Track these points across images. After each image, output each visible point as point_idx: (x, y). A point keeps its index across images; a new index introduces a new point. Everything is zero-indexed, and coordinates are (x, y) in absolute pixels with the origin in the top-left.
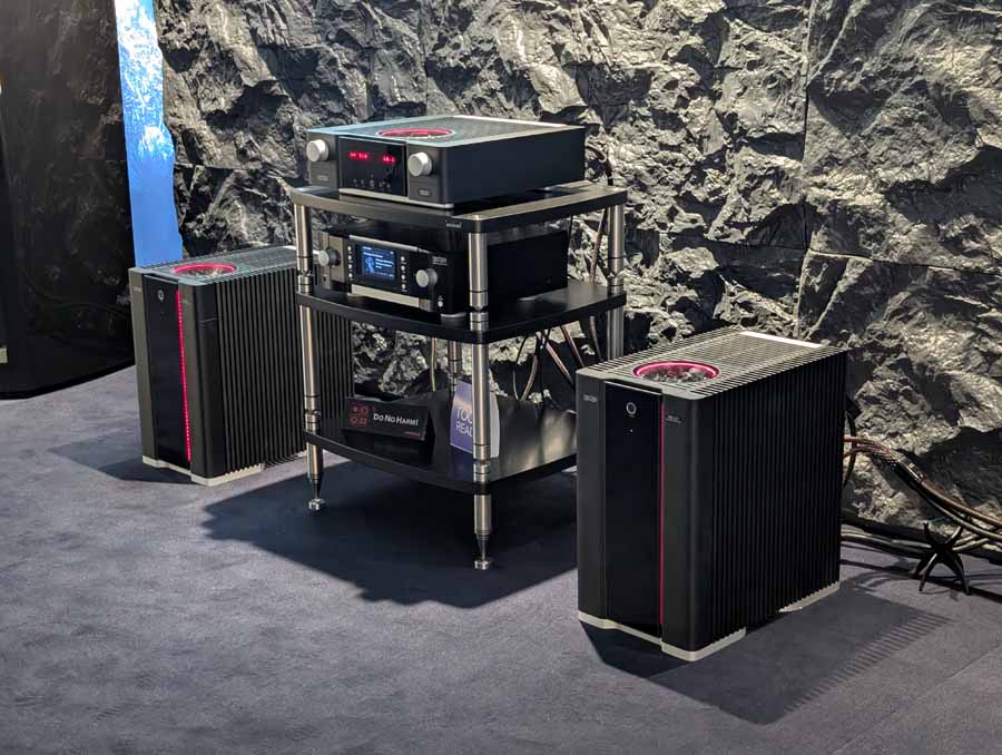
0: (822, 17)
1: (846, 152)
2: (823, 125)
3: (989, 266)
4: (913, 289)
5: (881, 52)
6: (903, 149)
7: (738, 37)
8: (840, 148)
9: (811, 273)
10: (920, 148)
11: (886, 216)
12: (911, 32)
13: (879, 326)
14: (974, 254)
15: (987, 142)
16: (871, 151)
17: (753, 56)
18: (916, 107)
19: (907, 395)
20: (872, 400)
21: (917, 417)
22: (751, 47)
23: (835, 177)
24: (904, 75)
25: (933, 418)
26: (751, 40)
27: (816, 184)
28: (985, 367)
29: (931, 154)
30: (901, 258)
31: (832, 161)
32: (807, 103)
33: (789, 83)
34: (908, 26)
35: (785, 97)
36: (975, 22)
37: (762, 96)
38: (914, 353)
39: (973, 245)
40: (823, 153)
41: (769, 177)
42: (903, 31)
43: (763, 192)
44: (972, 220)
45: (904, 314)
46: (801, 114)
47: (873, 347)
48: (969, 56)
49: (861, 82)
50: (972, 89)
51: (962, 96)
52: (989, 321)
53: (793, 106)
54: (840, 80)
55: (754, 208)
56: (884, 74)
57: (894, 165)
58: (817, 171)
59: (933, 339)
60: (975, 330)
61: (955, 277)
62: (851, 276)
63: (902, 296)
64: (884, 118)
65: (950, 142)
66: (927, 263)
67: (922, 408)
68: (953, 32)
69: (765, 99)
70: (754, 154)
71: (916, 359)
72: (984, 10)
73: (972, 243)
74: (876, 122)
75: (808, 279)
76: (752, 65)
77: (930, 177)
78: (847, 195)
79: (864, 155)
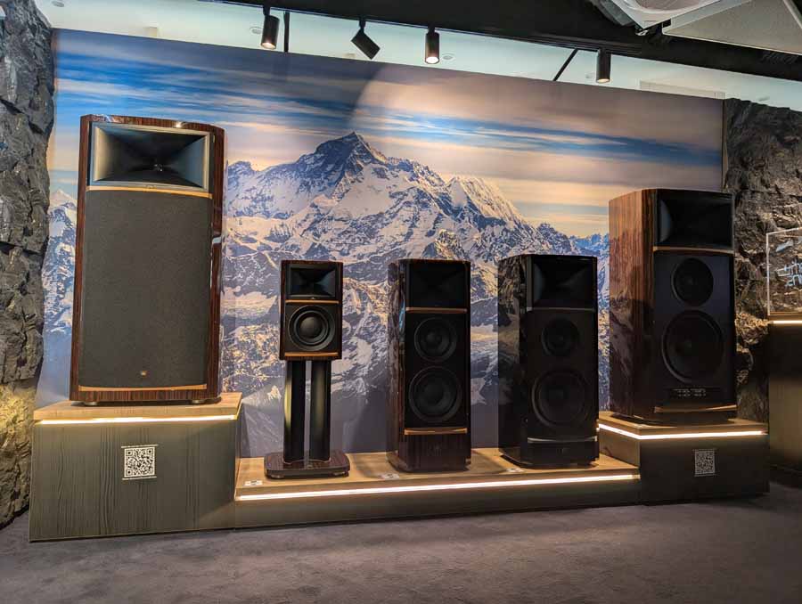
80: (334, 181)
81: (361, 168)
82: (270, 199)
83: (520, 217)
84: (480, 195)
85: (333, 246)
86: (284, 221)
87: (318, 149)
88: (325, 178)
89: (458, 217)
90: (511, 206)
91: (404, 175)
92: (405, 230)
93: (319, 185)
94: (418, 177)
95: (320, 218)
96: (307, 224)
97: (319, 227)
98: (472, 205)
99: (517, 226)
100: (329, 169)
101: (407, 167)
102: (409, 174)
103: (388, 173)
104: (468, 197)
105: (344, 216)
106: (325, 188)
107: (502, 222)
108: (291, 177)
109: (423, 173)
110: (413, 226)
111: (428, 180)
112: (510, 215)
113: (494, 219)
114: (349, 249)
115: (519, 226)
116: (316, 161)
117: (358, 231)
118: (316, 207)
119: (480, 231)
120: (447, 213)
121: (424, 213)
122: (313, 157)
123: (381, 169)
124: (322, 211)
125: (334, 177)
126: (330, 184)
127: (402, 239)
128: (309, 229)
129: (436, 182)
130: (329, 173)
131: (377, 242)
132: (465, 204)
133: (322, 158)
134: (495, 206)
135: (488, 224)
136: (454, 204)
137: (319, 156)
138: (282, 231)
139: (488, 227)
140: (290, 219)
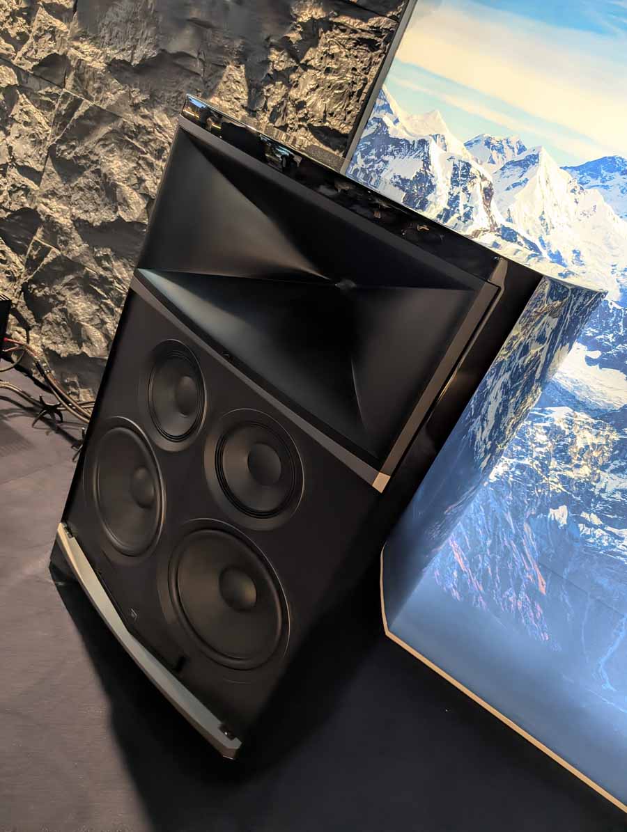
0: (61, 112)
1: (61, 192)
2: (53, 172)
3: (111, 278)
4: (76, 275)
5: (85, 145)
6: (86, 201)
7: (21, 104)
8: (59, 188)
9: (33, 248)
10: (94, 205)
11: (71, 233)
12: (100, 140)
13: (58, 287)
14: (106, 269)
15: (121, 215)
16: (73, 196)
17: (26, 118)
18: (96, 182)
19: (64, 325)
20: (49, 323)
21: (66, 338)
22: (27, 113)
23: (54, 203)
24: (93, 162)
25: (73, 341)
26: (28, 109)
27: (43, 203)
28: (99, 326)
29: (97, 210)
30: (73, 258)
31: (53, 193)
32: (47, 157)
33: (40, 142)
34: (100, 136)
35: (38, 149)
36: (131, 148)
37: (27, 143)
38: (70, 307)
39: (106, 264)
40: (50, 187)
41: (23, 189)
42: (97, 138)
43: (18, 197)
44: (108, 251)
45: (70, 285)
46: (43, 162)
47: (54, 297)
48: (124, 165)
49: (74, 157)
50: (121, 184)
51: (116, 186)
52: (106, 305)
53: (41, 155)
54: (63, 151)
55: (13, 203)
56: (85, 157)
57: (80, 208)
58: (45, 196)
59: (80, 303)
60: (100, 306)
61: (96, 277)
62: (50, 258)
63: (71, 277)
64: (81, 181)
65: (106, 208)
66: (85, 265)
67: (69, 335)
68: (121, 150)
69: (28, 146)
70: (18, 173)
71: (70, 311)
72: (137, 144)
73: (106, 263)
74: (77, 182)
75: (31, 251)
76: (26, 124)
77: (93, 222)
78: (56, 215)
79: (70, 197)
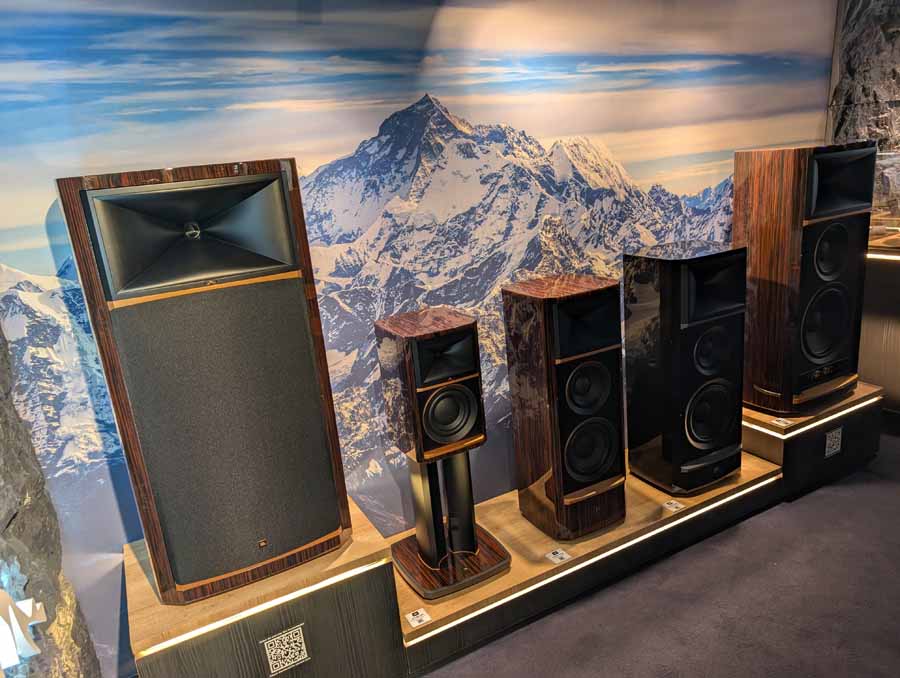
80: (409, 173)
81: (441, 148)
82: (328, 216)
83: (630, 182)
84: (586, 161)
85: (419, 267)
86: (352, 245)
87: (381, 128)
88: (397, 171)
89: (564, 195)
90: (621, 168)
91: (496, 148)
92: (502, 225)
93: (390, 183)
94: (513, 148)
95: (398, 231)
96: (382, 244)
97: (398, 243)
98: (577, 176)
99: (627, 195)
100: (400, 156)
101: (498, 135)
102: (502, 146)
103: (476, 150)
104: (573, 166)
105: (427, 222)
106: (399, 186)
107: (611, 193)
108: (351, 178)
109: (519, 142)
110: (512, 218)
111: (525, 150)
112: (620, 182)
113: (604, 189)
114: (439, 266)
115: (630, 194)
116: (382, 147)
117: (447, 240)
118: (390, 216)
119: (588, 208)
120: (551, 193)
121: (524, 198)
122: (376, 143)
123: (468, 145)
124: (398, 222)
125: (408, 168)
126: (404, 180)
127: (500, 238)
128: (386, 249)
129: (536, 151)
130: (401, 163)
131: (471, 248)
132: (570, 175)
133: (388, 142)
134: (604, 172)
135: (597, 197)
136: (558, 178)
137: (384, 139)
138: (349, 259)
139: (597, 201)
140: (357, 241)
